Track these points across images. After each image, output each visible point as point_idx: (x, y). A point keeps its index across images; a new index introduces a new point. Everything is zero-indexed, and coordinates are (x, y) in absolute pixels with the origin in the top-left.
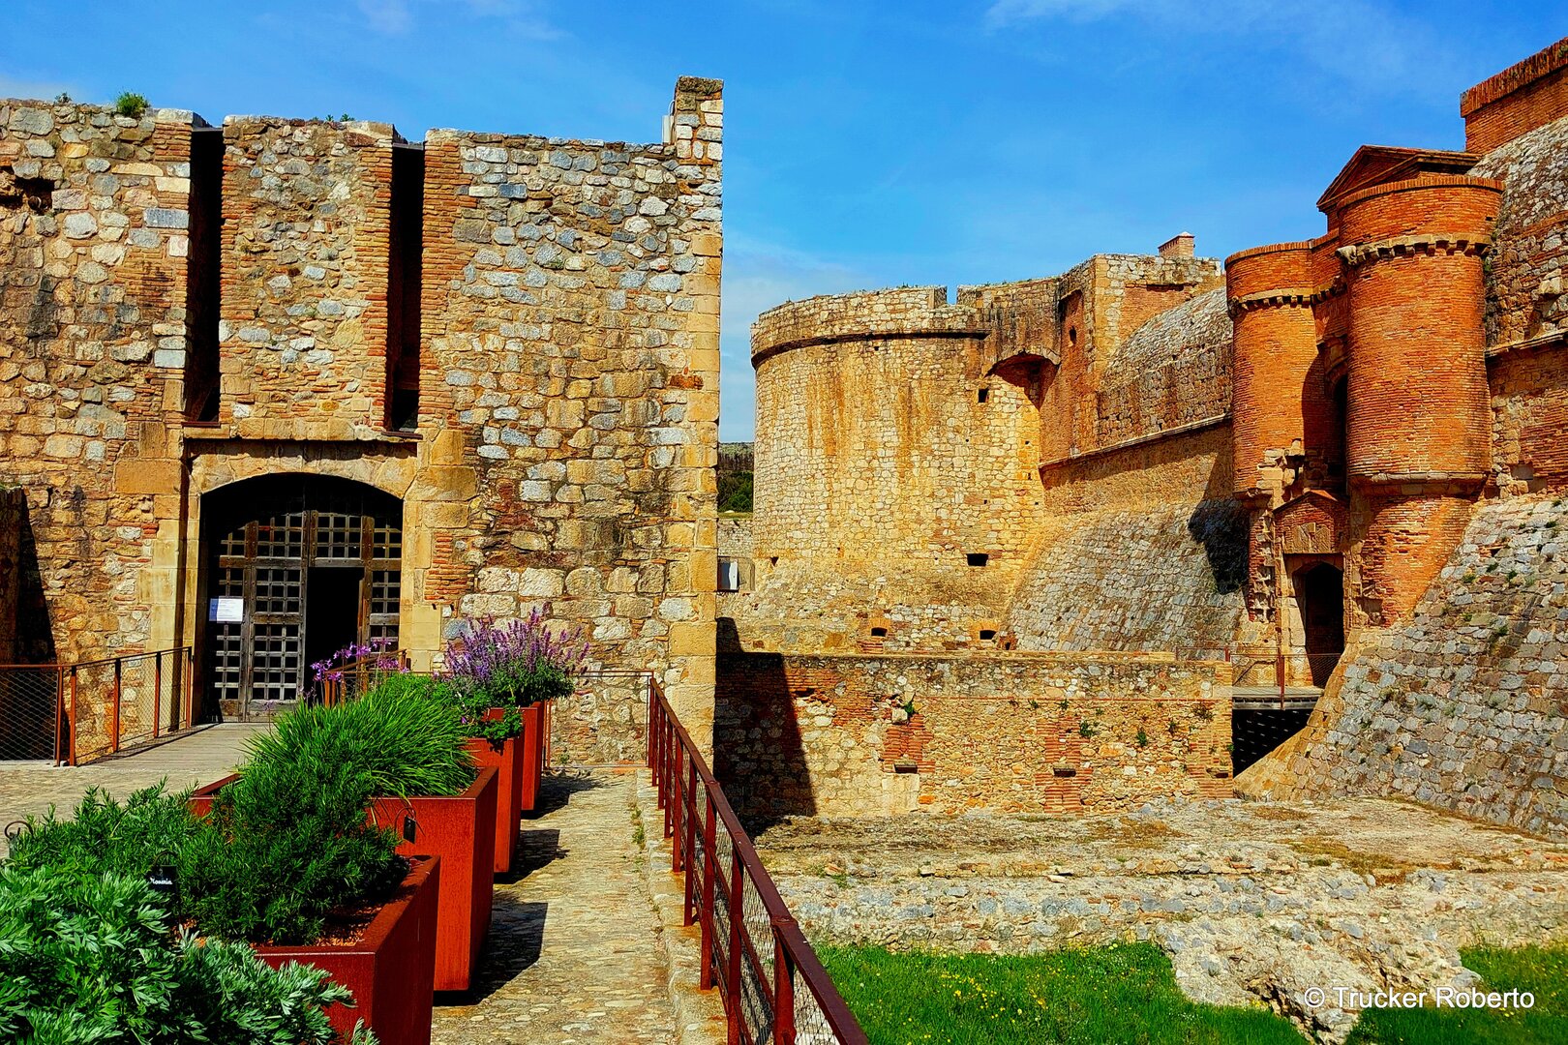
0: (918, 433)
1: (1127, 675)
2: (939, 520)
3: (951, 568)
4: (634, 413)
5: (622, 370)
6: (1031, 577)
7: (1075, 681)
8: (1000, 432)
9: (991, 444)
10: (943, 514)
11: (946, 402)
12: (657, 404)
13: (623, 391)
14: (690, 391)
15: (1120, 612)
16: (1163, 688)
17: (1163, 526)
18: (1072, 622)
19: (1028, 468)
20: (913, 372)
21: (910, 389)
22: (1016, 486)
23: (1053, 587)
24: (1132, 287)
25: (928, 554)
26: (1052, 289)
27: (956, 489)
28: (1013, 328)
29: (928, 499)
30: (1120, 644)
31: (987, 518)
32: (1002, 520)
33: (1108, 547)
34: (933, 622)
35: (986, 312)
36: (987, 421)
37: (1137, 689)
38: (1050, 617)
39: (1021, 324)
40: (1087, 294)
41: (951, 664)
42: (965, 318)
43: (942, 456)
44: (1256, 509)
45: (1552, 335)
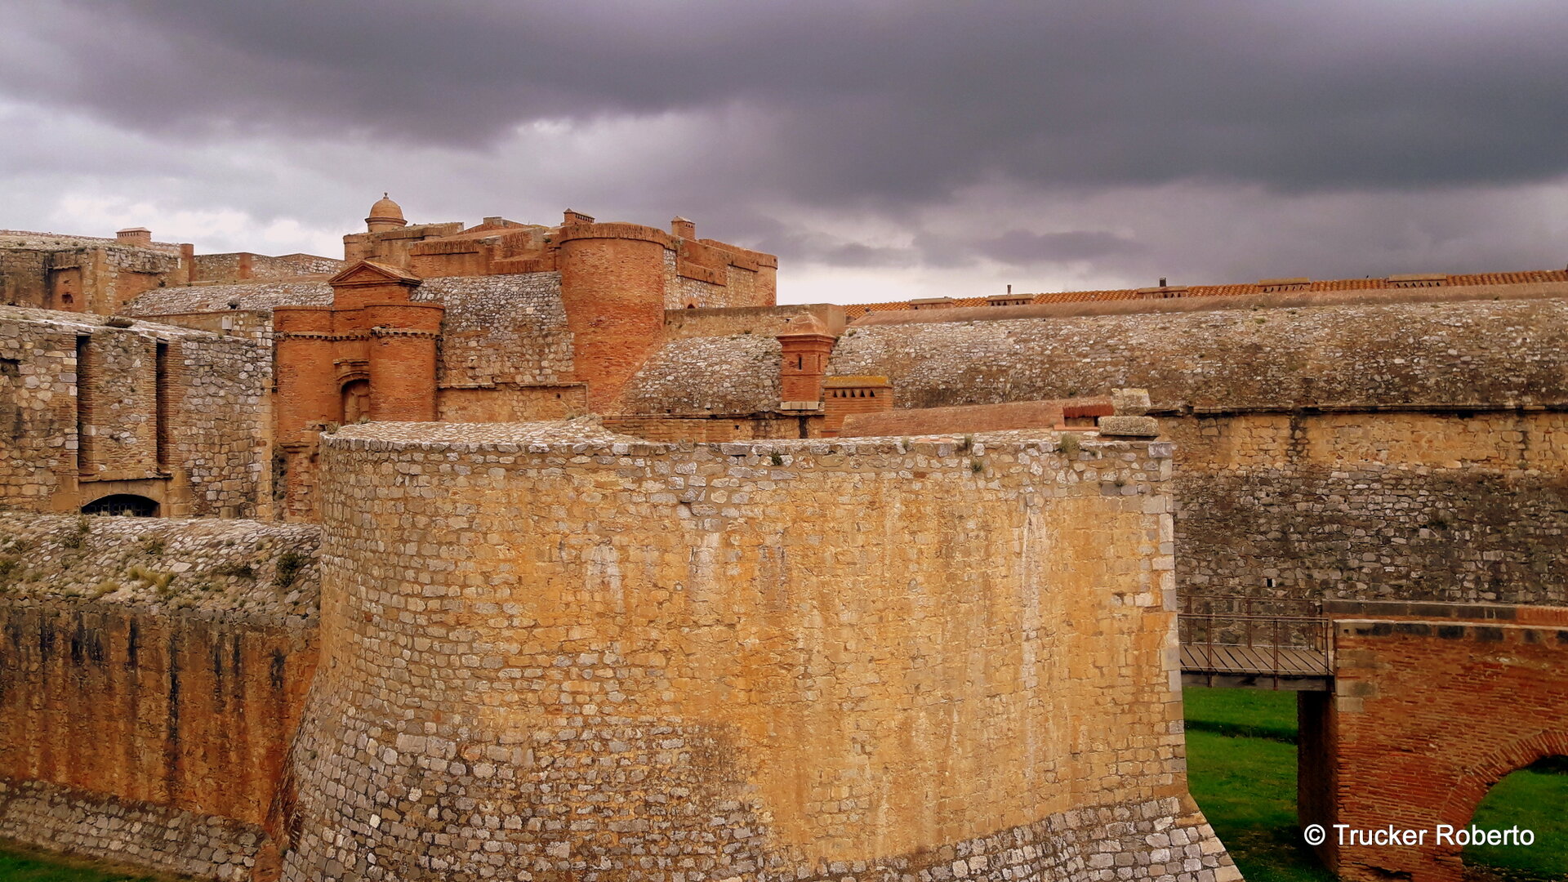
4: (244, 458)
5: (239, 440)
12: (252, 453)
13: (240, 449)
24: (125, 273)
40: (88, 273)
44: (297, 453)
45: (472, 384)
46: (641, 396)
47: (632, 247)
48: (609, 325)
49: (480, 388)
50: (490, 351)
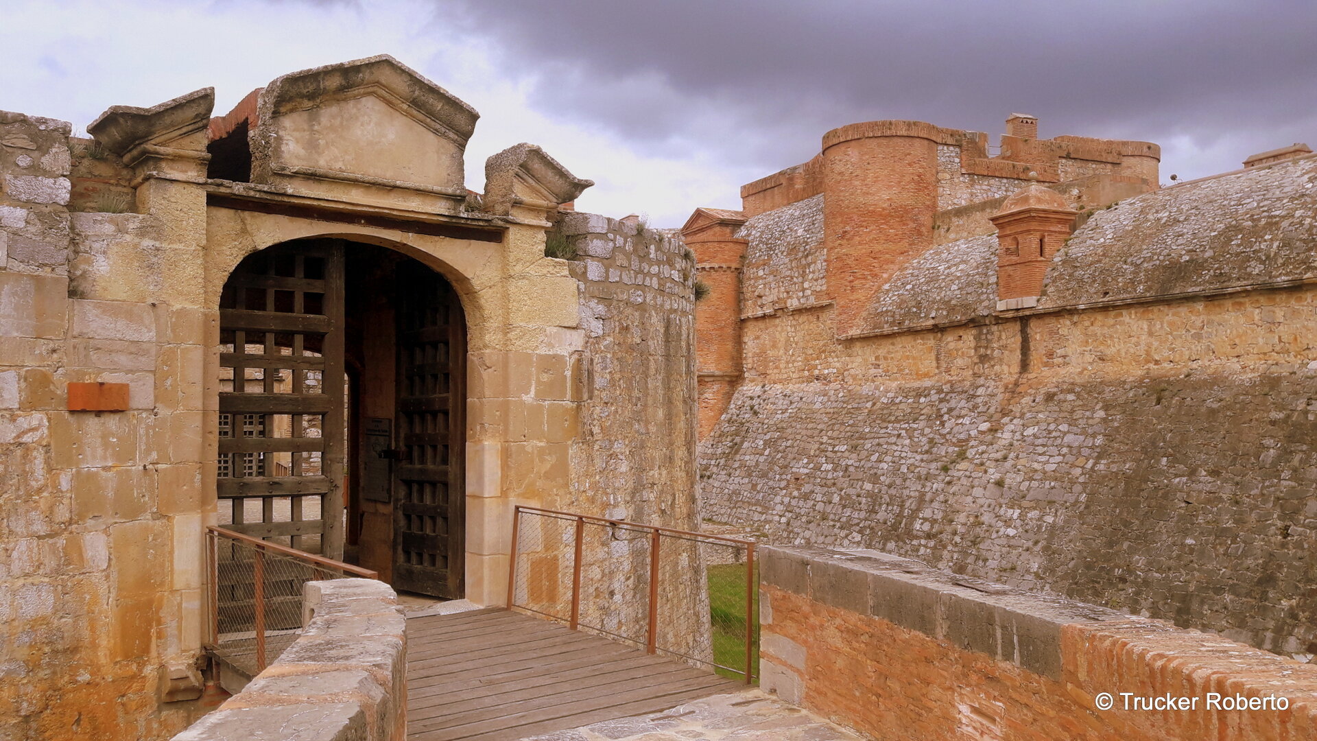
45: (760, 313)
46: (880, 309)
47: (879, 145)
48: (854, 235)
49: (764, 317)
50: (772, 277)
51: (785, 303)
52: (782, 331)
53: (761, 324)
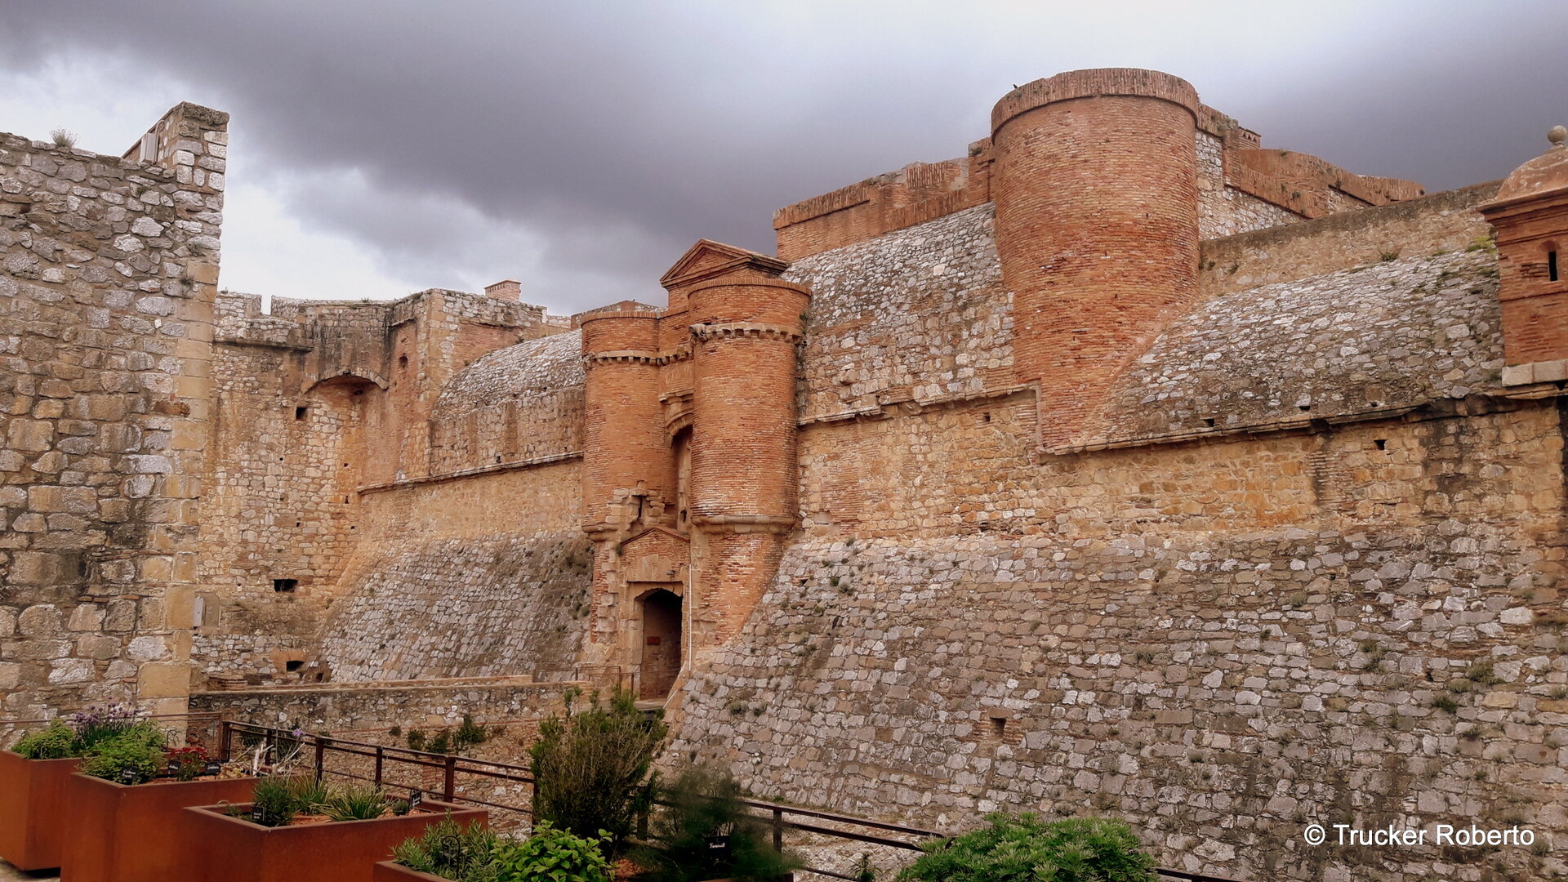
0: (226, 448)
1: (502, 699)
2: (245, 542)
3: (256, 595)
4: (112, 437)
5: (100, 392)
6: (346, 604)
7: (455, 707)
8: (318, 453)
9: (308, 464)
10: (250, 536)
11: (260, 417)
12: (138, 429)
13: (100, 413)
14: (176, 418)
15: (454, 637)
16: (534, 709)
17: (498, 554)
18: (398, 649)
19: (346, 491)
20: (223, 382)
21: (220, 401)
22: (332, 509)
23: (373, 615)
24: (467, 325)
25: (229, 580)
26: (381, 315)
27: (266, 510)
28: (338, 347)
29: (234, 520)
30: (455, 670)
31: (300, 542)
32: (315, 544)
33: (438, 573)
34: (234, 654)
35: (309, 328)
36: (303, 440)
37: (511, 711)
38: (372, 646)
39: (348, 345)
40: (422, 325)
41: (335, 697)
42: (286, 332)
43: (251, 475)
44: (602, 541)
45: (845, 412)
46: (1149, 398)
47: (1126, 111)
49: (857, 419)
50: (875, 350)
51: (909, 393)
52: (897, 442)
53: (843, 433)
